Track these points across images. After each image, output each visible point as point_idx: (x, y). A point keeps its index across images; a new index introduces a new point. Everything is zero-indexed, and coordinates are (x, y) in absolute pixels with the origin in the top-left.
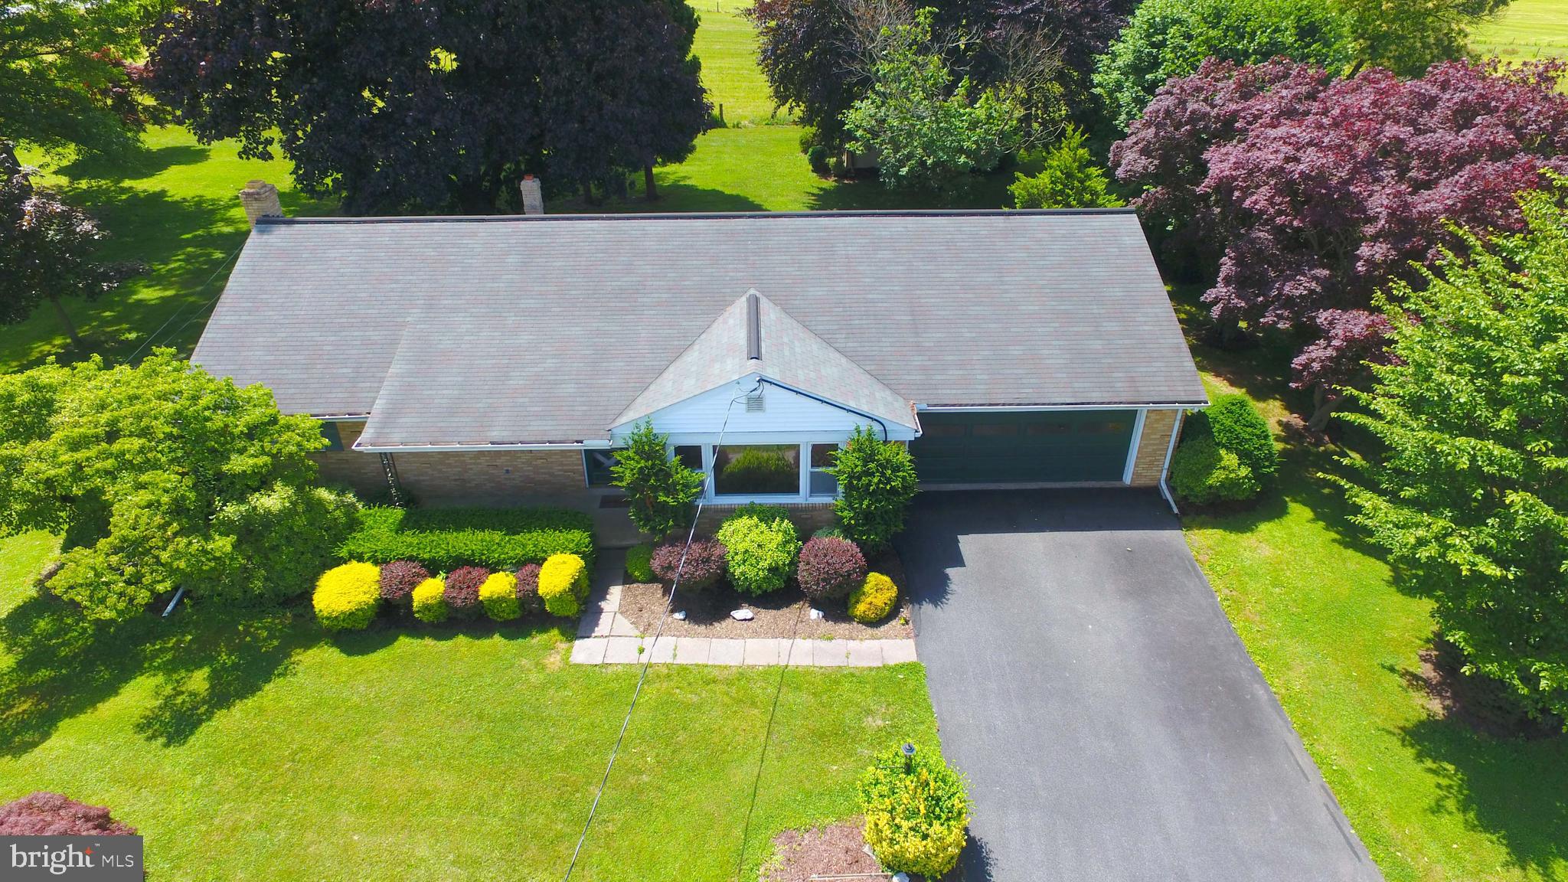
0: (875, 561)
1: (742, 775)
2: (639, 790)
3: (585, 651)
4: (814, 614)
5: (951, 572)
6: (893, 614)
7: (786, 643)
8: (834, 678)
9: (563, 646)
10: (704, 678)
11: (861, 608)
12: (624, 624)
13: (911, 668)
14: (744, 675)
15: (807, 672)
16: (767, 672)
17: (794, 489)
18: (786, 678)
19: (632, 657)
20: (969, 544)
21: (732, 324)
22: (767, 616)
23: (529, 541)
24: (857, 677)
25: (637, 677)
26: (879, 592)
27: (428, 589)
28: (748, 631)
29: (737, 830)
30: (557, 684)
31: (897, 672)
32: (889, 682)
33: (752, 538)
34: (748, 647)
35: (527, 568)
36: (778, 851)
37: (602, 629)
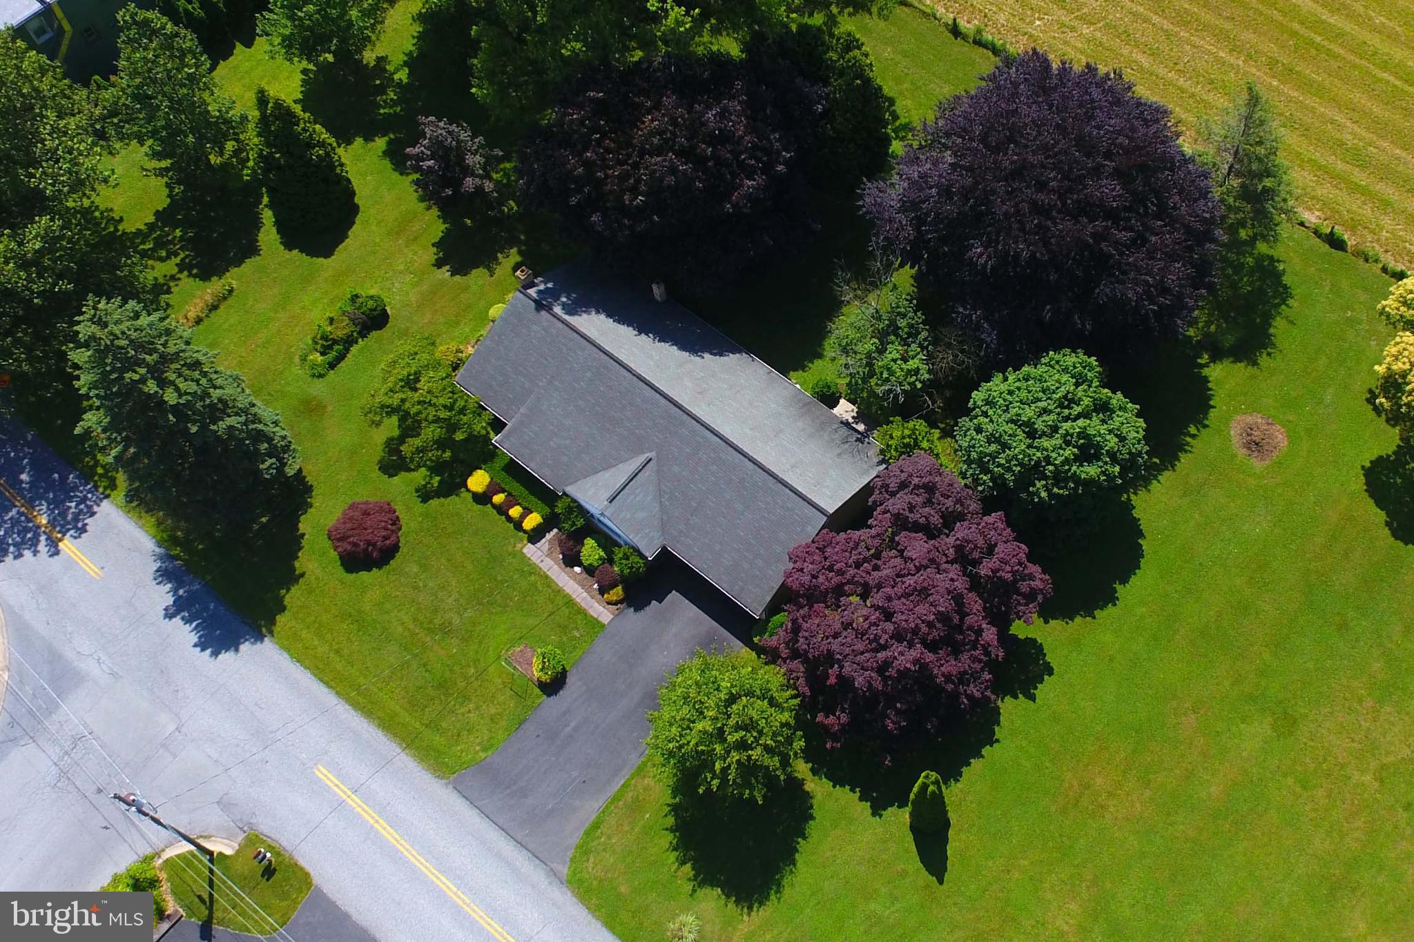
0: (627, 584)
2: (506, 606)
3: (530, 550)
4: (596, 586)
5: (653, 602)
6: (614, 603)
7: (580, 590)
8: (582, 612)
9: (525, 542)
11: (607, 596)
12: (545, 549)
13: (603, 626)
14: (559, 591)
15: (577, 604)
18: (570, 602)
19: (537, 561)
21: (623, 471)
22: (585, 575)
23: (531, 501)
24: (586, 616)
25: (534, 570)
26: (617, 592)
27: (499, 498)
28: (574, 577)
29: (518, 635)
30: (514, 555)
31: (599, 622)
32: (594, 624)
33: (591, 550)
34: (570, 583)
35: (527, 511)
36: (522, 647)
37: (538, 545)
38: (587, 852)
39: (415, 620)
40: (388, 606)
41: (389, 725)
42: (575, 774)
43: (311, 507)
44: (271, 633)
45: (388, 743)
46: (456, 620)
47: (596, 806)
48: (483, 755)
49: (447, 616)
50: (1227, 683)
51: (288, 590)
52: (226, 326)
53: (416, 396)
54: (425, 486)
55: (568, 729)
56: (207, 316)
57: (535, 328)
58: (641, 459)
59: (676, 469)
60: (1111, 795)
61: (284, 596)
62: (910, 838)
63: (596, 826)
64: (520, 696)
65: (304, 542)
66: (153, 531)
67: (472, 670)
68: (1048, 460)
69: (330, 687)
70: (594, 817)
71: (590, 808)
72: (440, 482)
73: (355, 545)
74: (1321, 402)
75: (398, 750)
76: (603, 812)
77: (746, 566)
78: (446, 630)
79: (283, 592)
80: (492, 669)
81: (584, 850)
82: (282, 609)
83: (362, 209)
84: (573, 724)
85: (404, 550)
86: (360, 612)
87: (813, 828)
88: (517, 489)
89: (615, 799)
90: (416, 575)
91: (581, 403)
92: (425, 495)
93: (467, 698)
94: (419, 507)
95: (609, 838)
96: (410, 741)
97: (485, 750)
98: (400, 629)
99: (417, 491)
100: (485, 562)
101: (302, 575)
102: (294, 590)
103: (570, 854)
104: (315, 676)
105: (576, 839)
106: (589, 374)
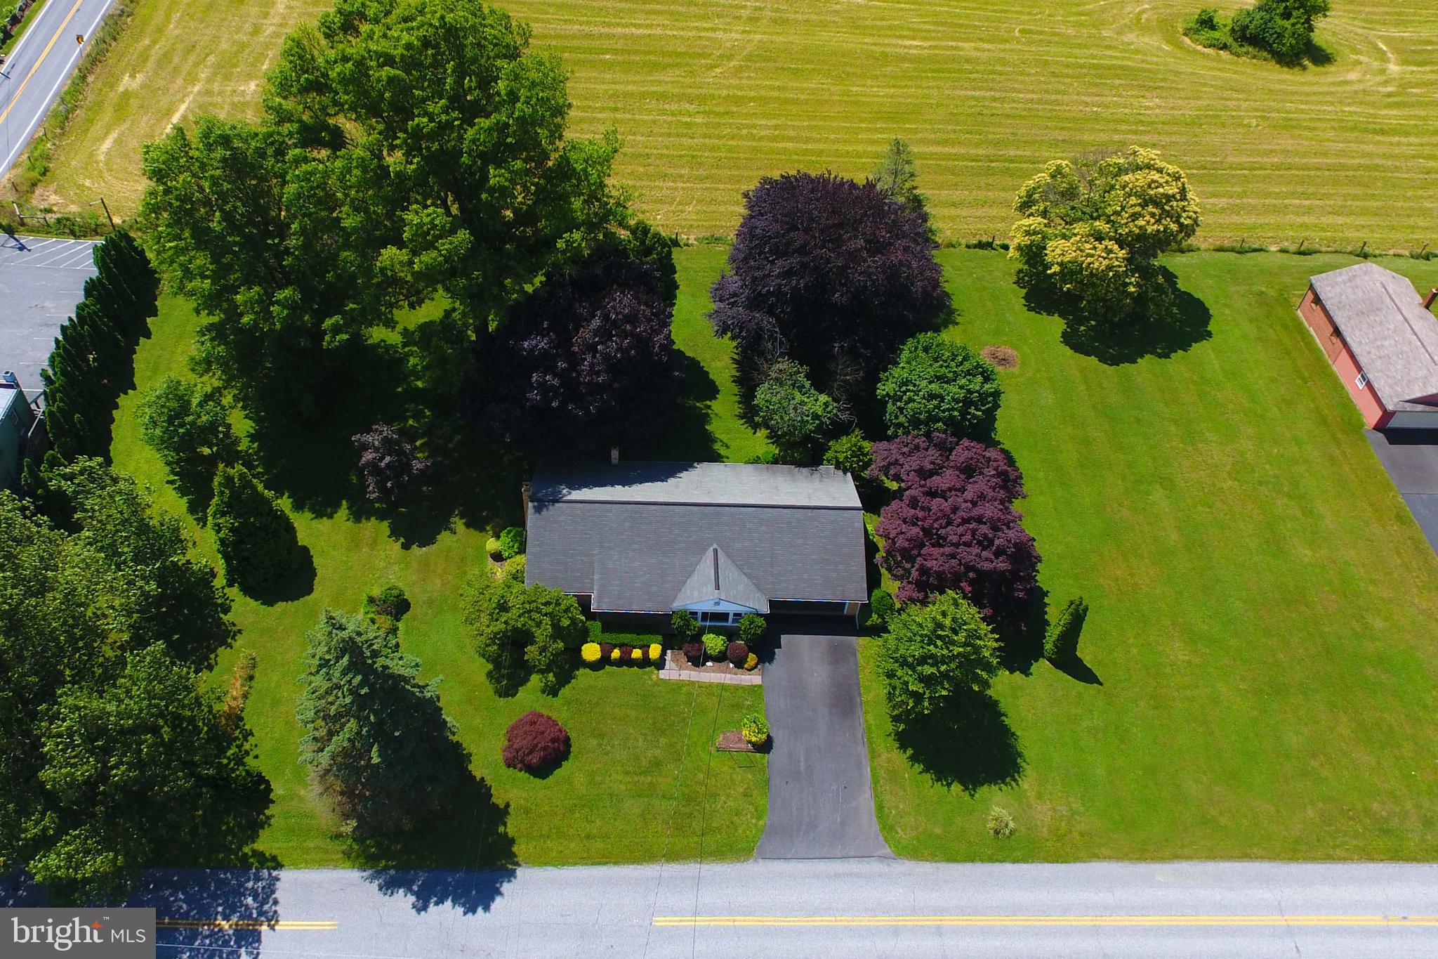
0: (751, 650)
1: (712, 715)
2: (684, 719)
3: (663, 674)
4: (731, 665)
5: (776, 650)
6: (756, 667)
7: (723, 675)
8: (737, 688)
9: (656, 672)
10: (701, 686)
11: (746, 666)
12: (673, 665)
13: (760, 686)
14: (711, 685)
15: (729, 685)
16: (718, 684)
17: (727, 620)
18: (724, 687)
19: (676, 677)
20: (784, 639)
21: (706, 567)
22: (717, 664)
23: (645, 638)
24: (743, 688)
25: (680, 685)
26: (752, 659)
27: (616, 654)
28: (711, 670)
29: (711, 731)
30: (656, 684)
31: (756, 686)
32: (753, 689)
33: (713, 642)
34: (711, 675)
35: (645, 648)
36: (721, 736)
37: (667, 667)
38: (892, 828)
39: (627, 773)
40: (598, 779)
41: (672, 856)
42: (834, 787)
43: (471, 755)
44: (518, 864)
45: (686, 866)
46: (657, 752)
47: (868, 796)
48: (761, 823)
49: (649, 754)
50: (1120, 482)
51: (505, 824)
52: (273, 685)
53: (514, 613)
54: (546, 685)
55: (802, 764)
56: (250, 687)
57: (561, 519)
58: (710, 554)
59: (738, 545)
60: (1132, 575)
61: (506, 833)
62: (1060, 673)
63: (880, 808)
64: (750, 767)
65: (488, 783)
66: (348, 864)
67: (702, 776)
68: (970, 392)
69: (606, 863)
70: (872, 804)
71: (865, 800)
72: (555, 675)
73: (544, 749)
74: (1009, 323)
75: (698, 866)
76: (876, 796)
77: (834, 575)
78: (657, 764)
79: (501, 829)
80: (713, 764)
81: (888, 829)
82: (512, 841)
83: (310, 547)
84: (802, 758)
85: (572, 735)
86: (581, 798)
87: (1003, 706)
88: (627, 638)
89: (875, 781)
90: (600, 745)
91: (636, 546)
92: (553, 691)
93: (715, 796)
94: (557, 702)
95: (897, 807)
96: (702, 854)
97: (759, 818)
98: (623, 787)
99: (543, 692)
100: (641, 703)
101: (508, 805)
102: (510, 821)
103: (881, 838)
104: (586, 864)
105: (875, 826)
106: (627, 524)
